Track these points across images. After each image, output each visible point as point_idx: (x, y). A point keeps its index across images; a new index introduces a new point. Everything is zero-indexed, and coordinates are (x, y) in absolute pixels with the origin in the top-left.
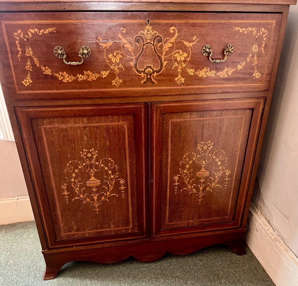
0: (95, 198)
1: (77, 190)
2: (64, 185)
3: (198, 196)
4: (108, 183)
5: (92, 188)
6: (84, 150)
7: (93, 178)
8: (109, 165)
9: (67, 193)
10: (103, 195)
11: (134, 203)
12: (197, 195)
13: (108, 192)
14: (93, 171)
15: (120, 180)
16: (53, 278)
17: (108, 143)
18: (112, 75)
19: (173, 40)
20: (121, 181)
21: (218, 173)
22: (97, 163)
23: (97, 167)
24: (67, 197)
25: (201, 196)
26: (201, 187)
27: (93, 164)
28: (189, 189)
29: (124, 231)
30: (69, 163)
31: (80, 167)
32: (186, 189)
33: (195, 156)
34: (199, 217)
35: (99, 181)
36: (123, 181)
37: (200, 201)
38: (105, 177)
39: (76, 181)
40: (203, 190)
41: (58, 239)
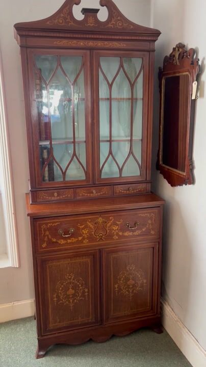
0: (71, 301)
1: (62, 297)
4: (79, 292)
5: (69, 295)
6: (67, 275)
7: (71, 290)
8: (80, 281)
9: (56, 299)
10: (75, 299)
11: (93, 302)
12: (129, 295)
13: (78, 297)
14: (71, 286)
15: (85, 290)
17: (80, 270)
18: (84, 239)
19: (111, 222)
21: (139, 282)
23: (73, 283)
26: (131, 290)
27: (71, 282)
28: (124, 292)
29: (86, 322)
30: (59, 282)
31: (64, 284)
32: (122, 292)
33: (126, 273)
35: (74, 291)
36: (87, 290)
38: (77, 288)
39: (62, 292)
40: (132, 292)
41: (47, 329)
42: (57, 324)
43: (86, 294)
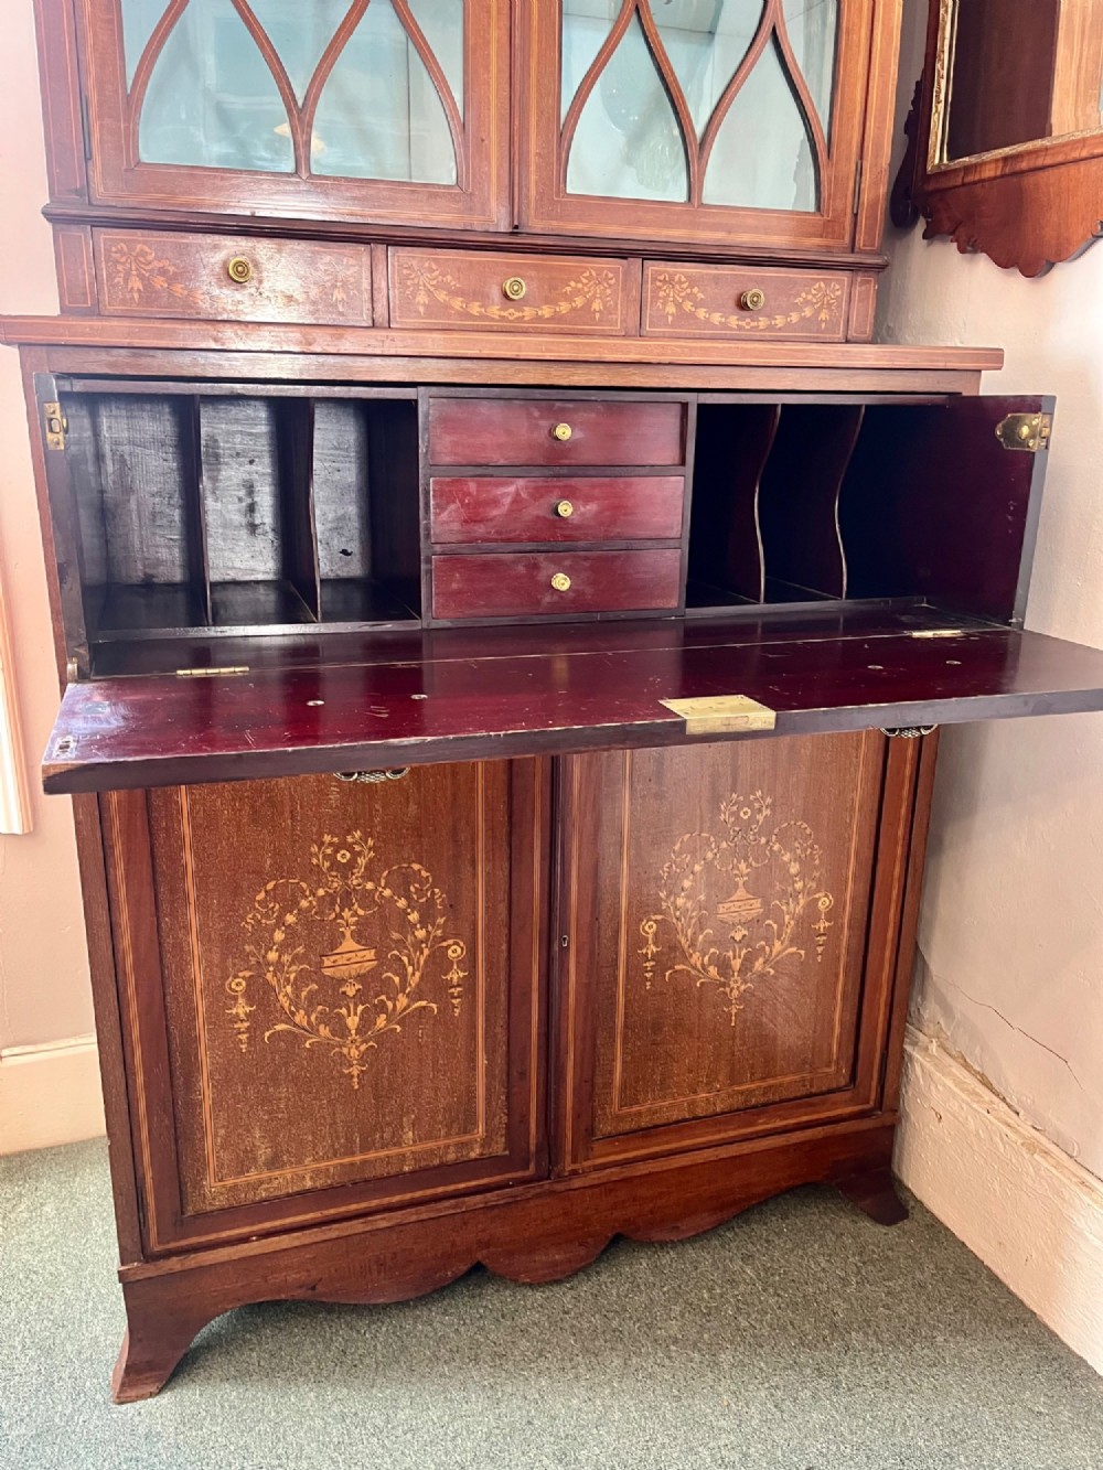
0: (353, 1022)
1: (287, 995)
2: (236, 977)
3: (725, 993)
4: (405, 959)
5: (342, 982)
6: (327, 838)
7: (349, 944)
8: (412, 889)
9: (248, 1009)
10: (382, 1008)
11: (495, 1035)
12: (722, 989)
13: (400, 995)
14: (352, 916)
15: (449, 947)
16: (154, 1389)
17: (413, 808)
20: (453, 947)
21: (792, 905)
22: (370, 886)
23: (367, 899)
24: (246, 1024)
25: (735, 993)
26: (734, 958)
27: (354, 889)
28: (695, 968)
29: (451, 1157)
30: (266, 892)
31: (304, 904)
32: (685, 967)
33: (713, 846)
34: (734, 1079)
35: (371, 954)
36: (459, 950)
37: (734, 1011)
38: (395, 936)
39: (286, 958)
40: (745, 969)
41: (190, 1211)
42: (253, 1176)
43: (455, 975)
